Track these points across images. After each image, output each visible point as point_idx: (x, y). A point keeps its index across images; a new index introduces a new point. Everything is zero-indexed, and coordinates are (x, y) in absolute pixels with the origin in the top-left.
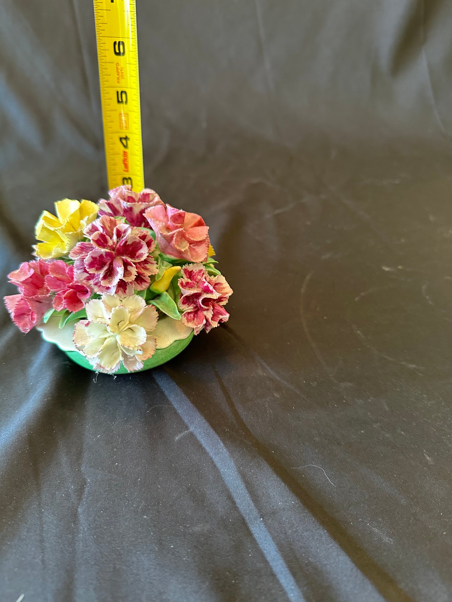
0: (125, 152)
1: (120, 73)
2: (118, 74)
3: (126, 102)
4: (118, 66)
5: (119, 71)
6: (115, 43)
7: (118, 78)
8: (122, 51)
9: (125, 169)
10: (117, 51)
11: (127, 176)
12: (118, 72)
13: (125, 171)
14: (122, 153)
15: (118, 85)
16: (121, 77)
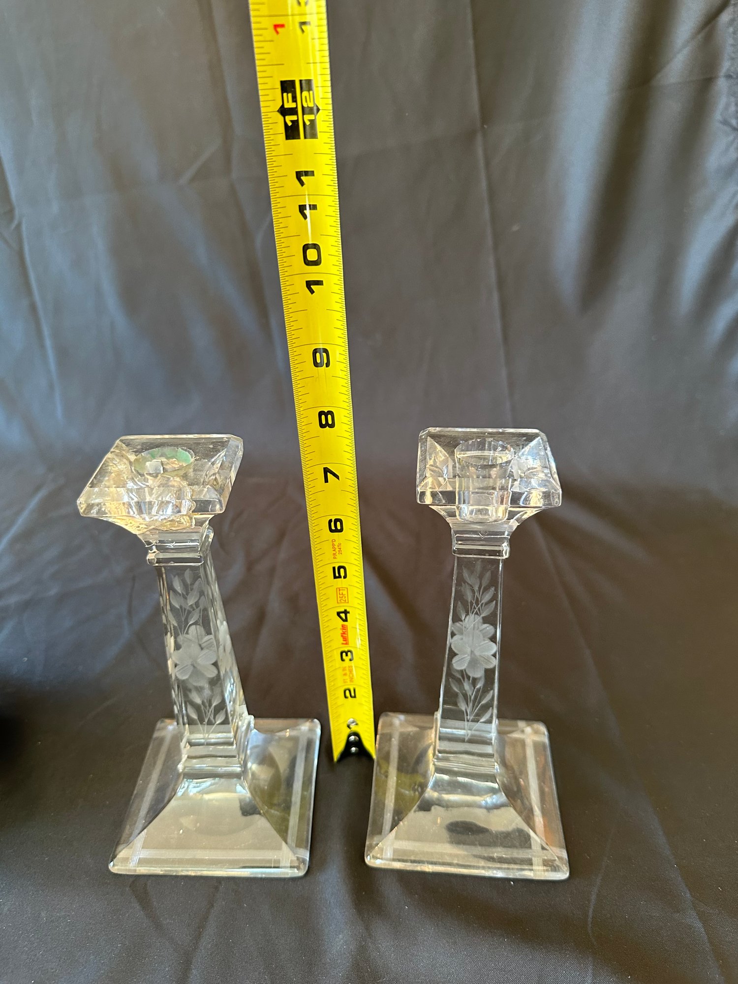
0: (343, 626)
1: (337, 550)
2: (334, 550)
3: (345, 577)
4: (334, 543)
5: (336, 547)
6: (330, 521)
7: (334, 554)
8: (339, 527)
9: (345, 642)
10: (333, 528)
11: (346, 650)
12: (334, 548)
13: (343, 644)
14: (341, 627)
15: (335, 560)
16: (338, 552)
